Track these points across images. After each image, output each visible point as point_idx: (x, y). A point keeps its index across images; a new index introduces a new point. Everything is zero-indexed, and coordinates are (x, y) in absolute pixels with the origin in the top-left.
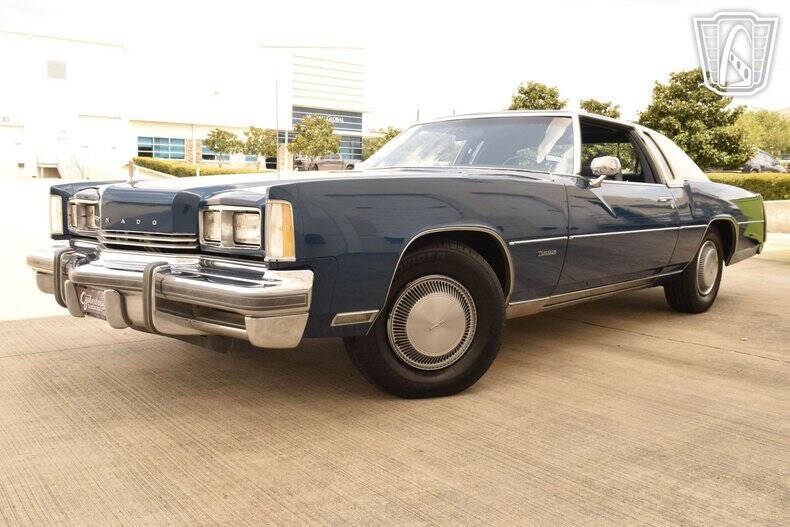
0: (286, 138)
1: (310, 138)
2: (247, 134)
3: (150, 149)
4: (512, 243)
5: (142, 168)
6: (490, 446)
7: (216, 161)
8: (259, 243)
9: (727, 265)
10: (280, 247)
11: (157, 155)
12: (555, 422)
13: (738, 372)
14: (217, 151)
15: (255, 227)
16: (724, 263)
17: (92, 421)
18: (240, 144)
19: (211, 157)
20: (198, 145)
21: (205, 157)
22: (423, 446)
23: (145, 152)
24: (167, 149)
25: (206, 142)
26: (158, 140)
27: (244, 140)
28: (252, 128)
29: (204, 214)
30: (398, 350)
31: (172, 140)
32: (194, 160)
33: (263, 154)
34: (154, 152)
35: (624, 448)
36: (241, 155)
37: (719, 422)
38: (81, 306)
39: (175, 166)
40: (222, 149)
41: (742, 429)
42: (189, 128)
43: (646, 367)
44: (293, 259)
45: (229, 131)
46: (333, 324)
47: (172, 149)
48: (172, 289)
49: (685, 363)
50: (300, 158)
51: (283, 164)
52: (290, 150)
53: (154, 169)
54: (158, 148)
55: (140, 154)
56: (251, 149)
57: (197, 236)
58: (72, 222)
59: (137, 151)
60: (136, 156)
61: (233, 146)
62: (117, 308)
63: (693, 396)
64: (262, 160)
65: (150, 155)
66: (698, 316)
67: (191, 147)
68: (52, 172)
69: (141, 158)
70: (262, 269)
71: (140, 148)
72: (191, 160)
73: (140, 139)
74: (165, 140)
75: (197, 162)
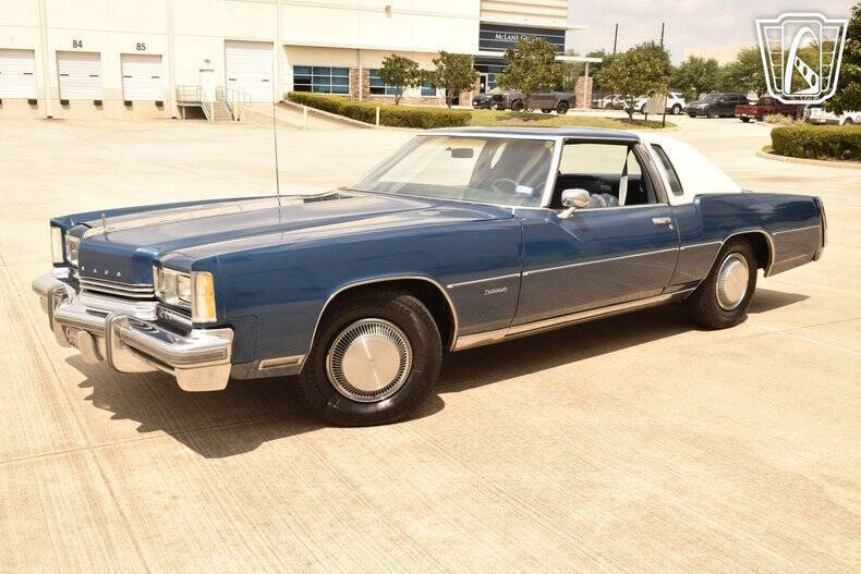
2: (436, 62)
3: (308, 81)
4: (450, 286)
5: (300, 105)
7: (385, 95)
11: (316, 90)
15: (190, 289)
16: (759, 272)
19: (381, 91)
20: (364, 76)
21: (374, 91)
23: (301, 83)
24: (328, 81)
25: (377, 72)
26: (317, 69)
28: (443, 54)
29: (158, 270)
31: (335, 69)
32: (361, 95)
34: (312, 85)
36: (417, 88)
42: (355, 55)
44: (214, 320)
45: (408, 58)
46: (259, 369)
47: (335, 81)
54: (317, 80)
55: (296, 88)
57: (153, 285)
59: (292, 85)
60: (291, 90)
62: (91, 346)
64: (441, 94)
65: (308, 89)
67: (357, 79)
68: (195, 112)
69: (298, 93)
70: (189, 323)
71: (295, 81)
72: (356, 96)
73: (296, 68)
74: (326, 70)
75: (364, 97)
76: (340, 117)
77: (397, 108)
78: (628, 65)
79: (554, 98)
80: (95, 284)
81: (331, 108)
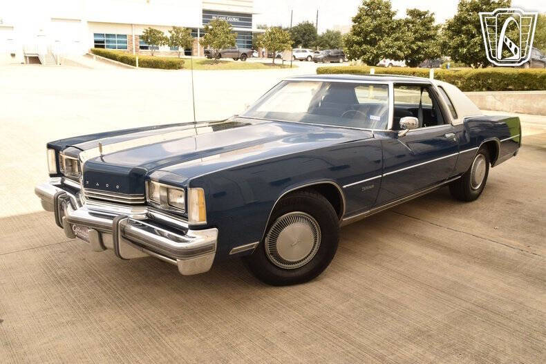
0: (199, 33)
1: (215, 35)
2: (170, 32)
3: (103, 42)
4: (345, 187)
5: (98, 56)
6: (326, 327)
7: (149, 50)
8: (184, 208)
9: (492, 167)
10: (197, 215)
11: (108, 47)
12: (367, 306)
13: (487, 260)
14: (149, 43)
15: (181, 196)
16: (490, 165)
17: (85, 308)
18: (166, 39)
19: (146, 48)
20: (136, 39)
21: (141, 48)
22: (286, 328)
23: (99, 44)
24: (114, 42)
25: (142, 37)
26: (108, 35)
27: (169, 35)
28: (174, 28)
29: (149, 183)
30: (272, 258)
31: (118, 35)
32: (134, 50)
33: (182, 46)
34: (105, 44)
35: (407, 328)
36: (166, 46)
37: (469, 305)
38: (73, 233)
39: (121, 55)
40: (153, 42)
41: (482, 311)
42: (130, 27)
43: (430, 255)
44: (205, 222)
45: (158, 29)
46: (231, 253)
47: (119, 42)
48: (131, 234)
49: (455, 251)
50: (208, 49)
51: (197, 52)
52: (201, 44)
53: (106, 57)
54: (108, 41)
55: (96, 46)
56: (173, 43)
57: (145, 195)
58: (63, 167)
59: (93, 44)
60: (93, 47)
61: (161, 40)
62: (97, 240)
63: (455, 283)
64: (182, 50)
65: (103, 47)
66: (470, 205)
67: (132, 41)
68: (35, 60)
69: (97, 49)
70: (186, 225)
71: (96, 42)
72: (132, 50)
73: (96, 35)
74: (113, 36)
75: (136, 51)
76: (117, 62)
77: (151, 58)
78: (270, 35)
79: (238, 52)
80: (96, 193)
81: (113, 57)
